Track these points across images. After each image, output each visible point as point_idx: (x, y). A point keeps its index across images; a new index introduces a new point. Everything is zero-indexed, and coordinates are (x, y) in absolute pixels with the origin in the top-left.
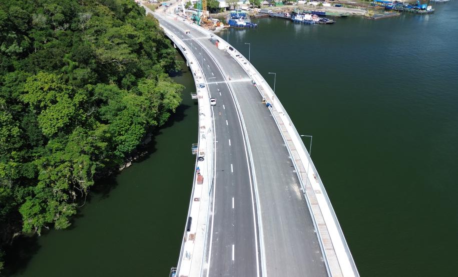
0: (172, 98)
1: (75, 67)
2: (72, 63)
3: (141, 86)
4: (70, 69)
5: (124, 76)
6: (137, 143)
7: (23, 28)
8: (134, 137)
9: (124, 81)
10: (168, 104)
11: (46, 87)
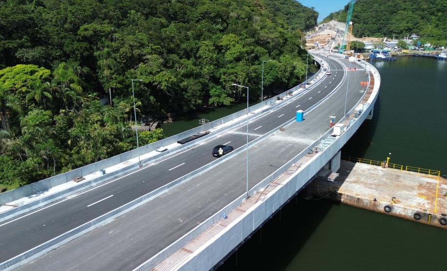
0: (300, 70)
1: (246, 38)
2: (245, 35)
3: (281, 58)
4: (244, 37)
5: (273, 51)
6: (272, 80)
7: (225, 18)
8: (271, 77)
9: (272, 53)
10: (297, 73)
11: (232, 39)
